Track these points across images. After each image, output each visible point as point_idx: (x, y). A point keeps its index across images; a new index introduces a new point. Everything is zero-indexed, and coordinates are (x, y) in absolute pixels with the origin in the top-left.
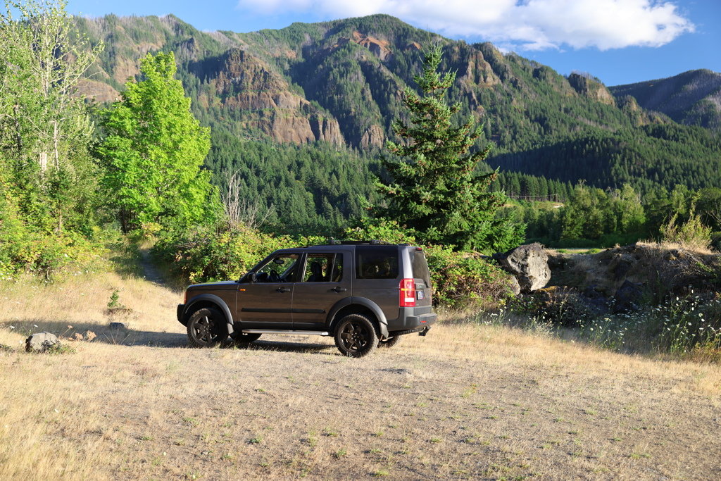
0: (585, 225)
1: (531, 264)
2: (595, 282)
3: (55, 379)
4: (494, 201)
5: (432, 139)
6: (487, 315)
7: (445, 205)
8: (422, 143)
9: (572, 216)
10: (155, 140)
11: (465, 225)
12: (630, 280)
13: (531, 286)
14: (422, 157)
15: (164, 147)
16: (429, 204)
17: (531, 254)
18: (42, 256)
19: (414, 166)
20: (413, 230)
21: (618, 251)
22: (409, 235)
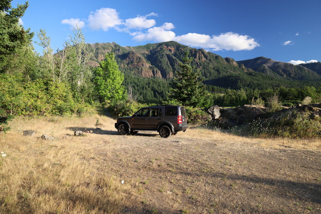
0: (230, 100)
1: (215, 111)
2: (233, 116)
3: (82, 143)
4: (204, 93)
5: (187, 76)
6: (203, 126)
7: (191, 95)
8: (184, 77)
9: (227, 98)
10: (109, 77)
11: (196, 100)
12: (243, 115)
13: (215, 117)
14: (184, 81)
15: (111, 79)
16: (186, 94)
17: (215, 109)
18: (78, 109)
19: (182, 83)
20: (181, 102)
21: (239, 107)
22: (180, 103)
